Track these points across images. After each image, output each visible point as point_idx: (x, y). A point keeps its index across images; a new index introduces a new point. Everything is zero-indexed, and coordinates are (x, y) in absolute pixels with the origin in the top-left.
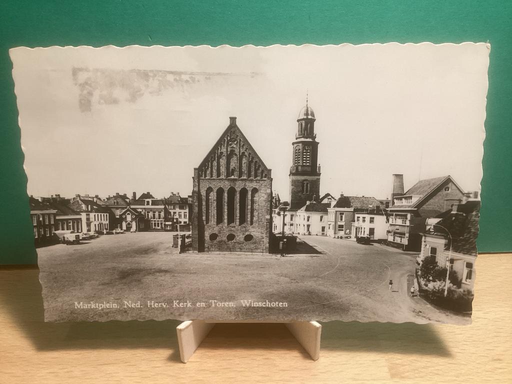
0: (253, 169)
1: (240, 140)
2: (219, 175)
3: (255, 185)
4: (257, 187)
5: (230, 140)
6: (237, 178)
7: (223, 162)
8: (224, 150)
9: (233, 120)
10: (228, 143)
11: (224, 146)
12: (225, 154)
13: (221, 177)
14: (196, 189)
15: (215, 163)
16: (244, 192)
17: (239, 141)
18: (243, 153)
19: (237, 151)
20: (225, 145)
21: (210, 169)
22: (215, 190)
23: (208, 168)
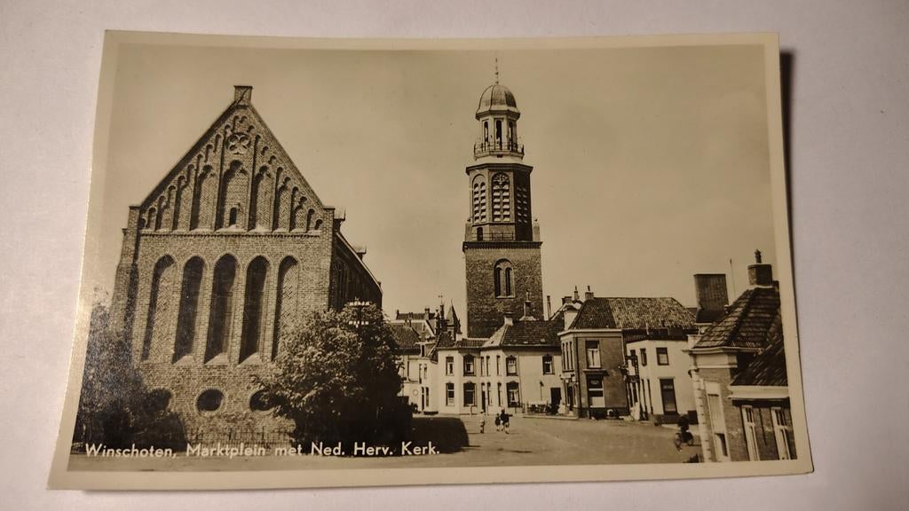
0: (284, 209)
1: (258, 137)
2: (194, 223)
3: (290, 248)
4: (295, 255)
5: (233, 137)
6: (243, 230)
7: (210, 188)
8: (214, 160)
9: (244, 90)
10: (226, 143)
11: (215, 151)
12: (215, 170)
13: (199, 230)
14: (129, 260)
15: (188, 193)
16: (259, 266)
17: (254, 139)
18: (264, 169)
19: (247, 165)
20: (219, 150)
21: (173, 208)
22: (181, 263)
23: (167, 206)
